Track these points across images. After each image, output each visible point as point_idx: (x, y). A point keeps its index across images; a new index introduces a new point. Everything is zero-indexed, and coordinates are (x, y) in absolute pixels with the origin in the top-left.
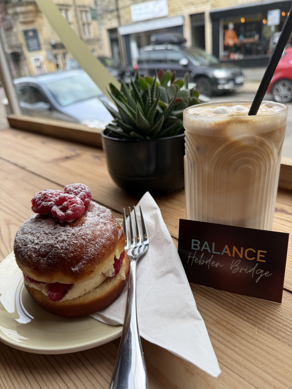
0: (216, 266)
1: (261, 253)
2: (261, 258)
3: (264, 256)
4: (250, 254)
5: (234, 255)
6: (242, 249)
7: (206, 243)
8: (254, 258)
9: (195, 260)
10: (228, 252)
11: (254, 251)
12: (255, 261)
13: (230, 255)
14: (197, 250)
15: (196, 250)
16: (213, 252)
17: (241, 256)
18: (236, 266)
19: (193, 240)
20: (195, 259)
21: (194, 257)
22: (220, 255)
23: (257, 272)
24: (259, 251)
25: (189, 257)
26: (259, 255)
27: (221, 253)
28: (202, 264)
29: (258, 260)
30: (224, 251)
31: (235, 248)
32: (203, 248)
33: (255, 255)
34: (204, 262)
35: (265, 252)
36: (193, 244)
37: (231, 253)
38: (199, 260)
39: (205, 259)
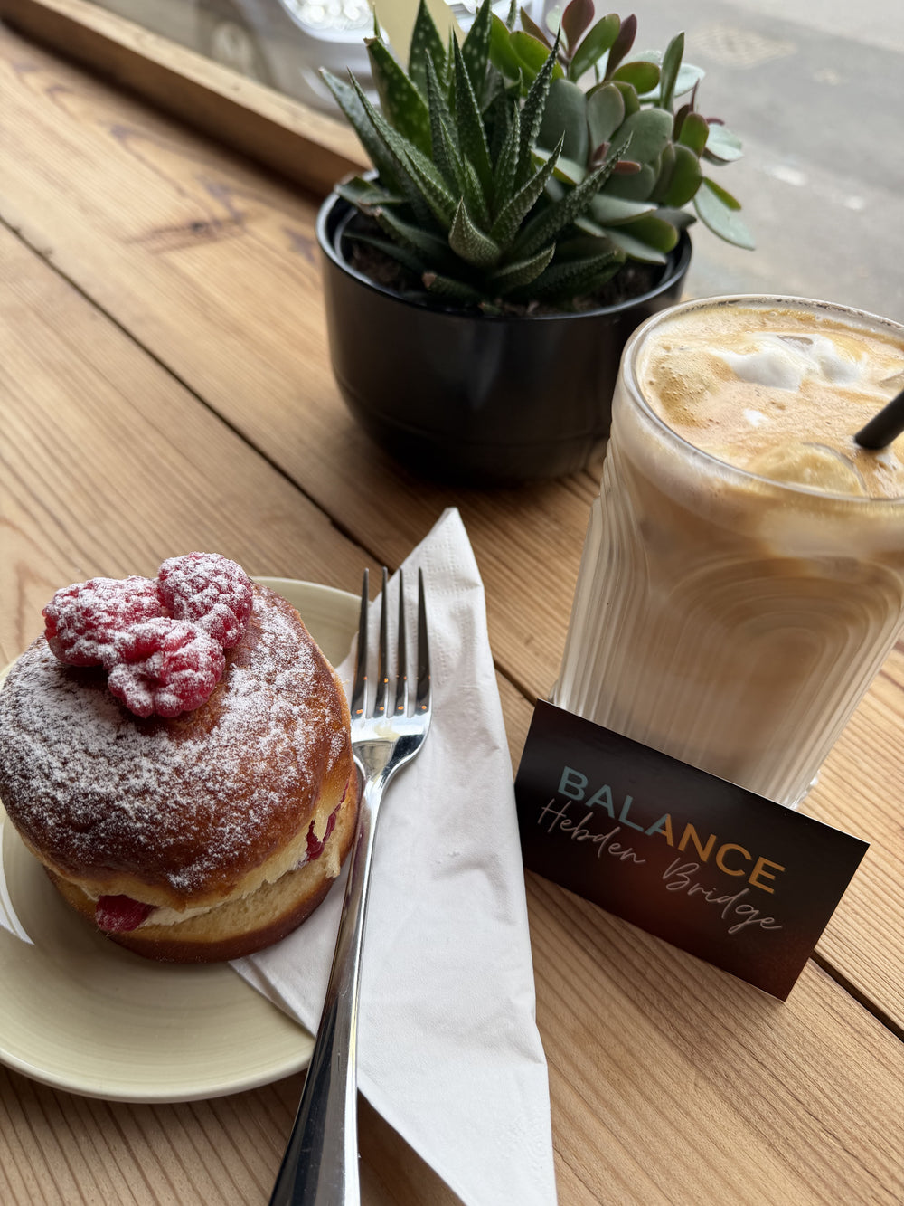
0: (622, 858)
1: (766, 868)
2: (761, 879)
3: (772, 877)
4: (733, 860)
5: (682, 847)
6: (713, 839)
7: (606, 789)
8: (740, 873)
9: (563, 823)
10: (669, 834)
11: (748, 856)
12: (744, 882)
13: (670, 842)
14: (573, 800)
15: (570, 799)
16: (623, 819)
17: (704, 856)
18: (683, 875)
19: (567, 771)
20: (562, 819)
21: (560, 814)
22: (643, 835)
23: (740, 910)
24: (762, 861)
25: (546, 809)
26: (758, 871)
27: (646, 829)
28: (580, 838)
29: (753, 880)
30: (655, 828)
31: (690, 830)
32: (595, 799)
33: (749, 867)
34: (587, 836)
35: (782, 869)
36: (565, 781)
37: (677, 839)
38: (574, 824)
39: (594, 827)
